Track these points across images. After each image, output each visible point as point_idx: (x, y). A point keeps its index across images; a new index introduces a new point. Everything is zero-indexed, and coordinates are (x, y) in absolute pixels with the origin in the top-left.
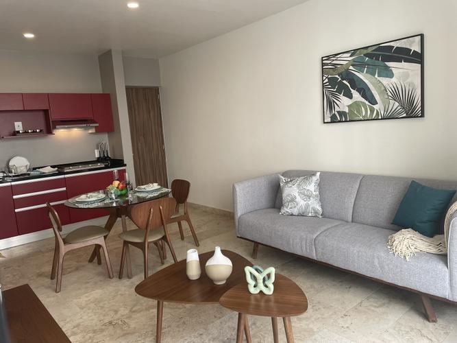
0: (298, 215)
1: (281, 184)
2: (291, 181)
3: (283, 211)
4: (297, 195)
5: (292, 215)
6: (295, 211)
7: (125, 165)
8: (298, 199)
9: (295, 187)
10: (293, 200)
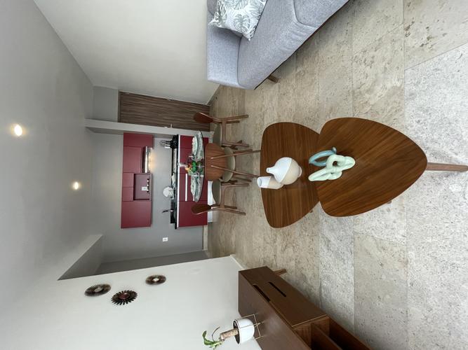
0: (259, 20)
1: (220, 26)
2: (220, 12)
3: (249, 37)
4: (237, 12)
5: (256, 27)
6: (254, 22)
7: (178, 136)
8: (242, 12)
9: (228, 11)
10: (241, 20)
